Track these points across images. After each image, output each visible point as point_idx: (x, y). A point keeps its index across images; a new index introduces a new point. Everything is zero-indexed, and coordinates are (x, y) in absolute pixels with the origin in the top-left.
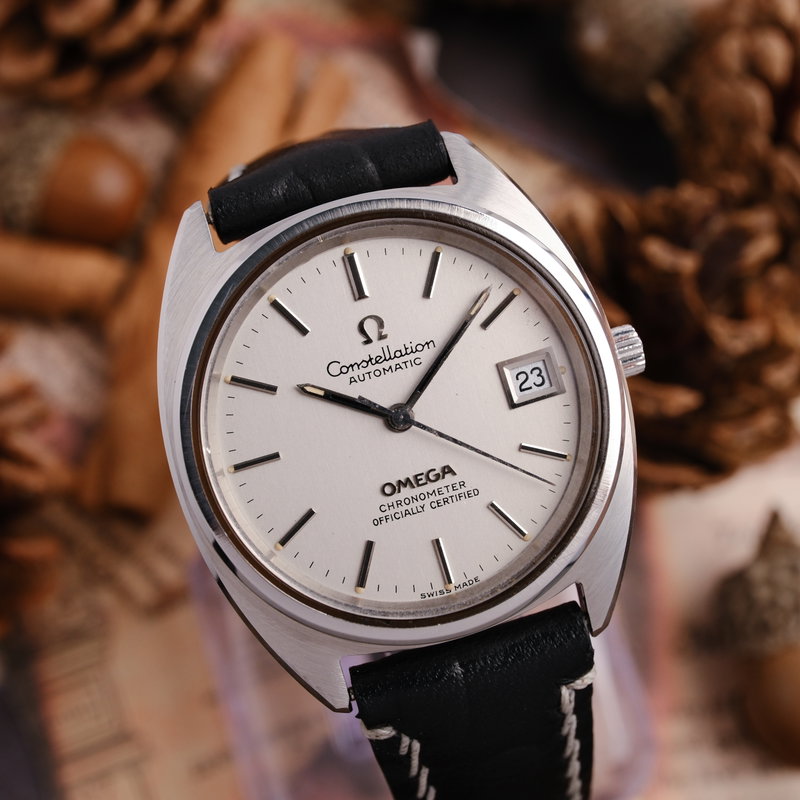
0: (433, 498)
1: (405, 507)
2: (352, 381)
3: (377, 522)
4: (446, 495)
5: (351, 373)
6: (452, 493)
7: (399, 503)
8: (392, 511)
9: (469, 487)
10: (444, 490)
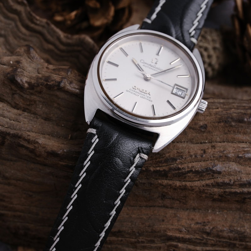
0: (142, 95)
1: (135, 93)
3: (127, 91)
4: (145, 97)
5: (145, 64)
6: (147, 97)
7: (134, 91)
8: (132, 91)
9: (151, 99)
10: (145, 96)
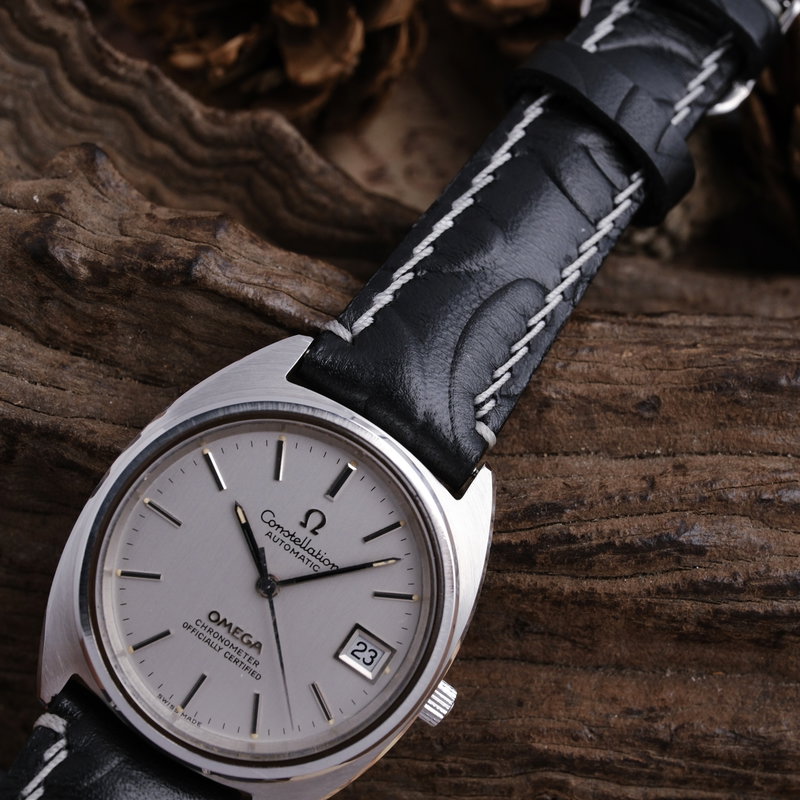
0: (232, 651)
1: (211, 637)
2: (269, 534)
3: (187, 626)
4: (241, 658)
5: (273, 530)
6: (245, 661)
7: (210, 631)
8: (202, 630)
9: (258, 669)
10: (243, 654)
